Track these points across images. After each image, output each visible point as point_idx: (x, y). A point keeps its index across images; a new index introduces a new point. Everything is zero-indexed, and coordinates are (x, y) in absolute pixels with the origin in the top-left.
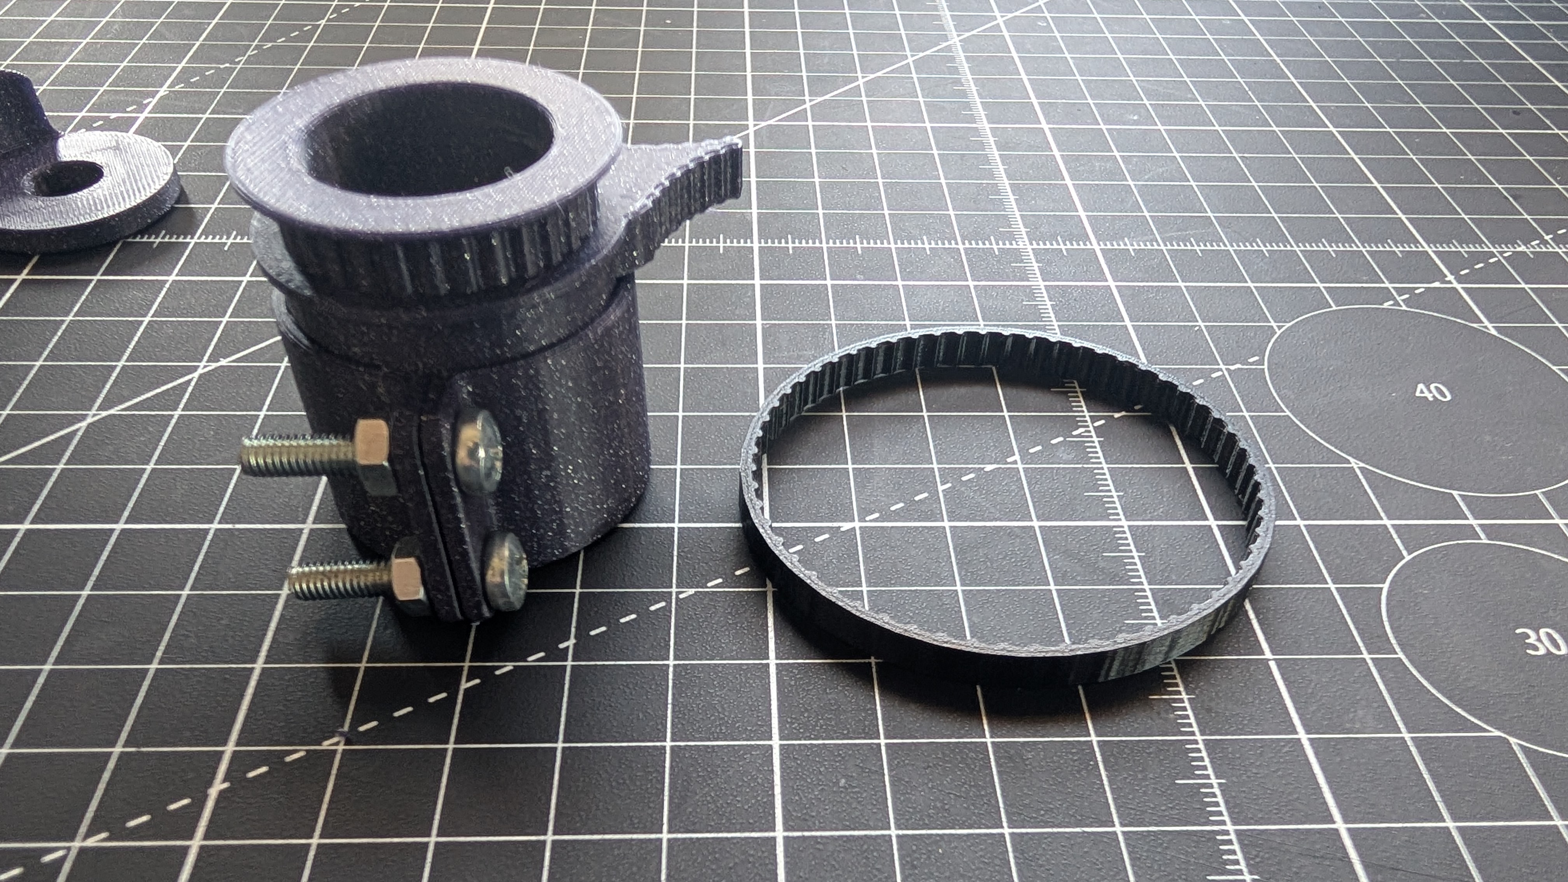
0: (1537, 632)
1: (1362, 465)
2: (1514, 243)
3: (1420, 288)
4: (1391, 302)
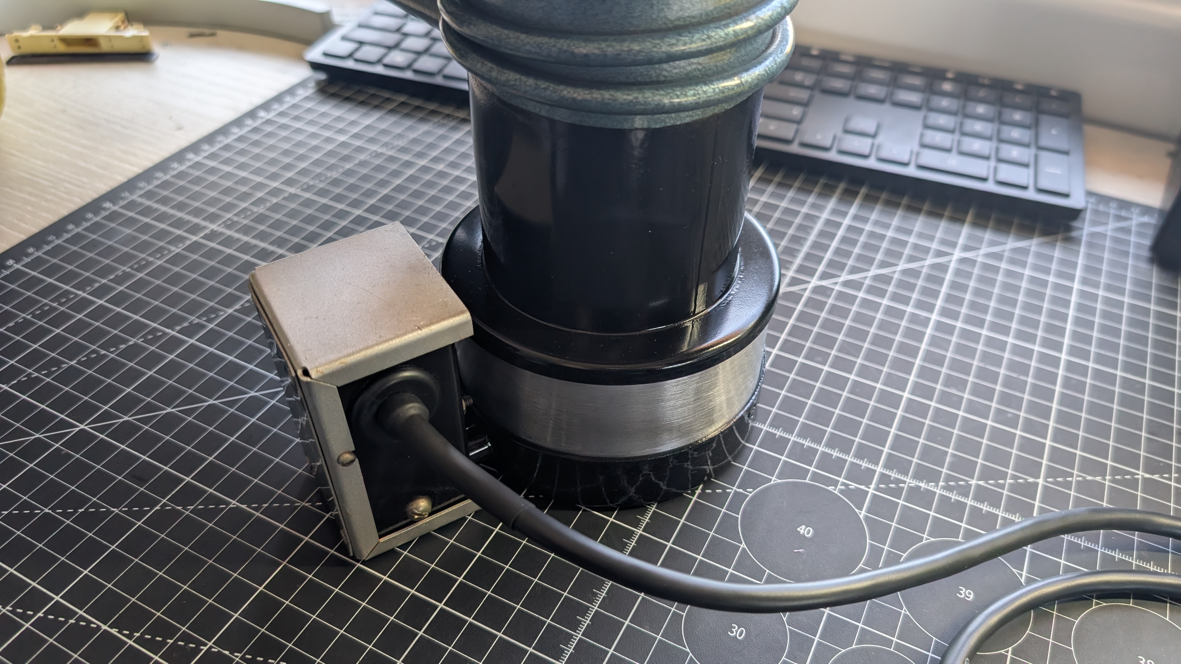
0: (739, 628)
1: (745, 547)
2: (921, 480)
3: (853, 485)
4: (833, 487)
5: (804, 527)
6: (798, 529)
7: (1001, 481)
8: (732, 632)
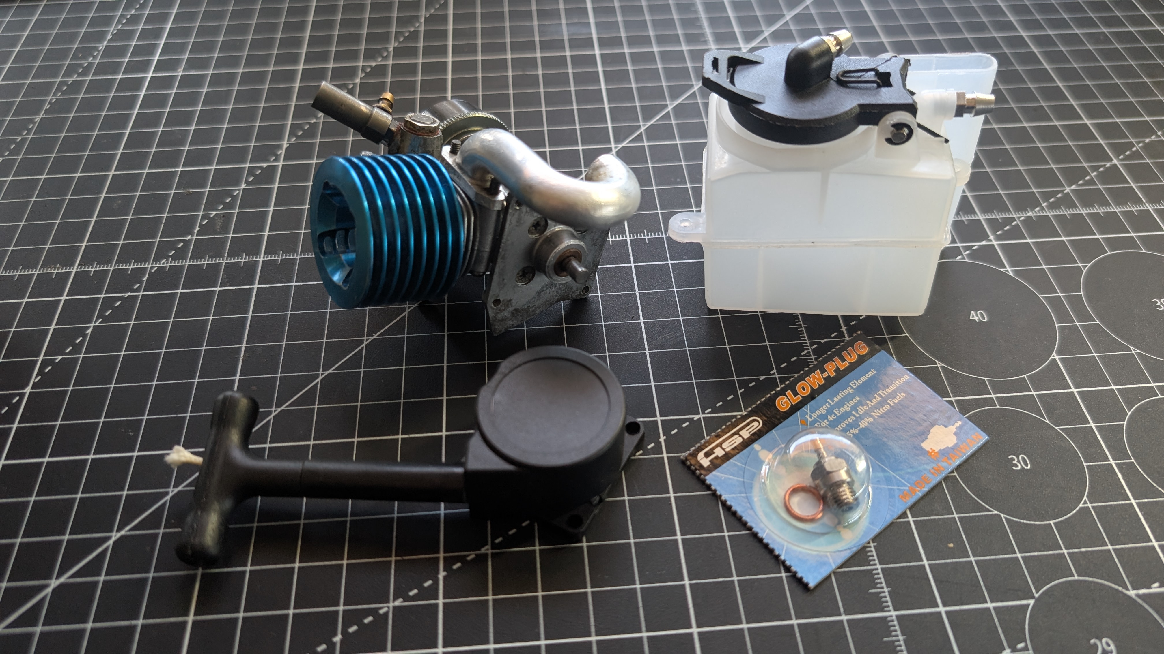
0: (1018, 457)
1: (942, 365)
4: (960, 257)
5: (973, 312)
6: (971, 318)
7: (1088, 178)
8: (1017, 466)
